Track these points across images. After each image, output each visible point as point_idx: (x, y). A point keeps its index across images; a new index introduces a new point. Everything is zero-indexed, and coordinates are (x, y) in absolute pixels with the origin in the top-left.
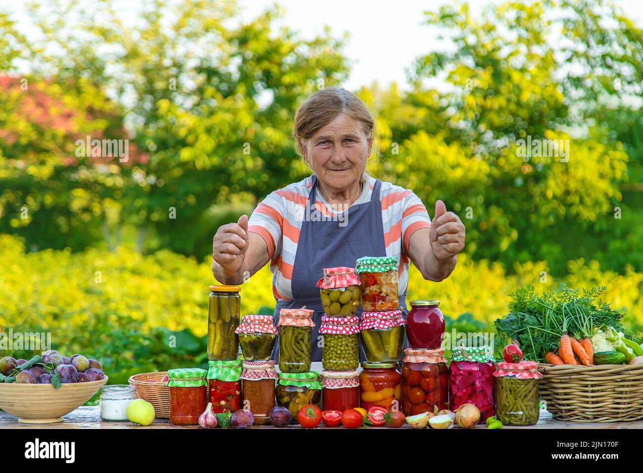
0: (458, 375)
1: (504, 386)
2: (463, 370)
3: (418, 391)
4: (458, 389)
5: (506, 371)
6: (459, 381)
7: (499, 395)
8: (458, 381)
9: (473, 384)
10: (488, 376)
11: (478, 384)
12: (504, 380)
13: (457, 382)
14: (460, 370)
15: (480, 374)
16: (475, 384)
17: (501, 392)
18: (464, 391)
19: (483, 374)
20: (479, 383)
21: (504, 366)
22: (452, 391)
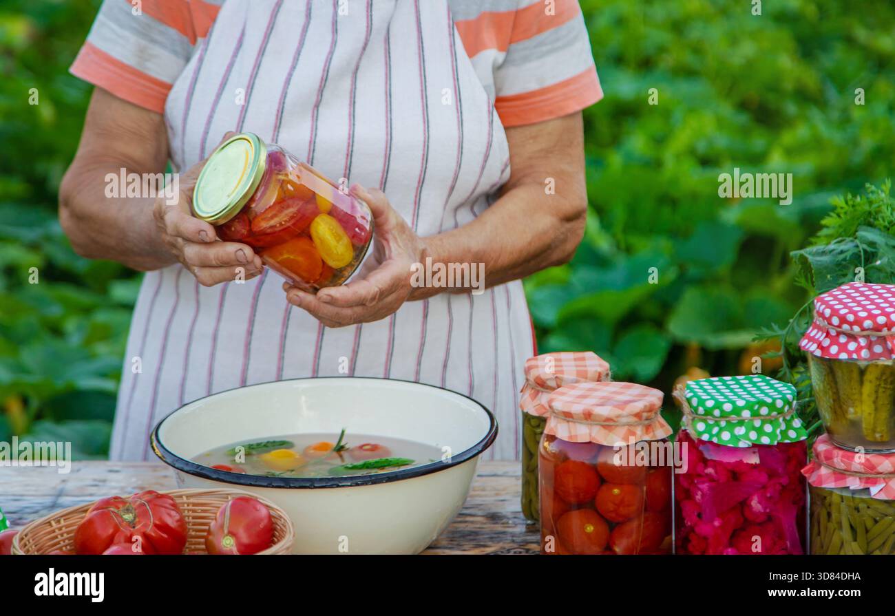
0: (699, 475)
1: (834, 515)
2: (715, 464)
3: (589, 522)
4: (699, 515)
5: (840, 475)
6: (703, 496)
7: (819, 534)
8: (699, 493)
9: (745, 504)
10: (784, 481)
11: (755, 504)
12: (835, 499)
13: (698, 497)
14: (706, 462)
15: (763, 478)
16: (750, 507)
17: (826, 528)
18: (716, 523)
19: (772, 475)
20: (760, 502)
21: (835, 460)
22: (683, 519)
